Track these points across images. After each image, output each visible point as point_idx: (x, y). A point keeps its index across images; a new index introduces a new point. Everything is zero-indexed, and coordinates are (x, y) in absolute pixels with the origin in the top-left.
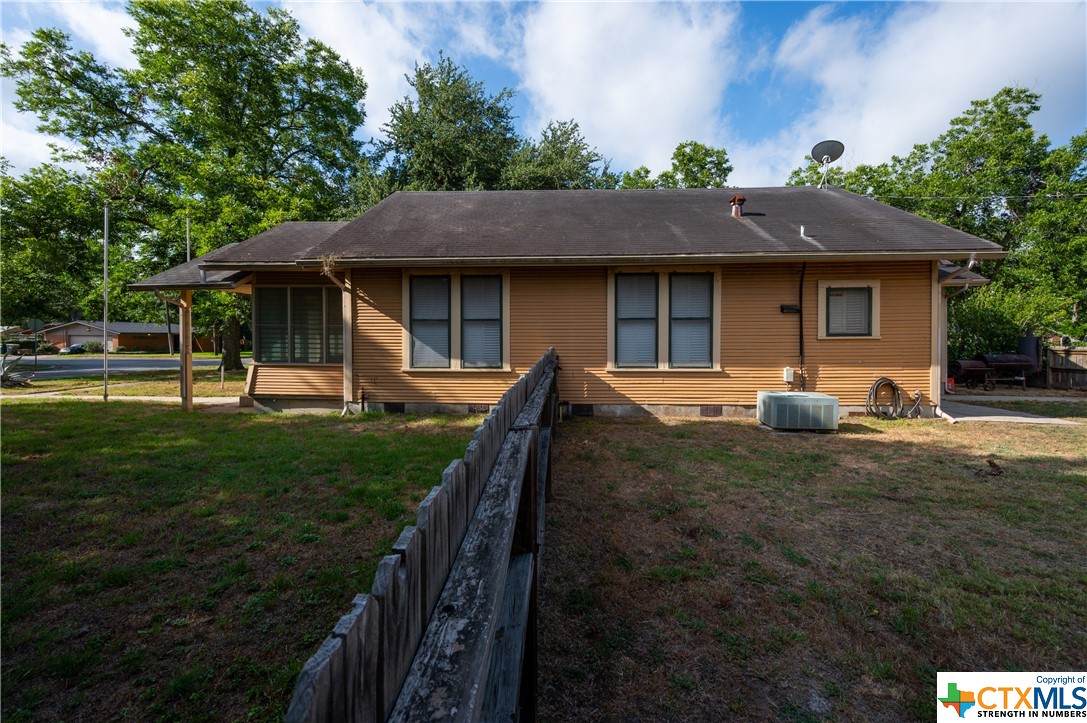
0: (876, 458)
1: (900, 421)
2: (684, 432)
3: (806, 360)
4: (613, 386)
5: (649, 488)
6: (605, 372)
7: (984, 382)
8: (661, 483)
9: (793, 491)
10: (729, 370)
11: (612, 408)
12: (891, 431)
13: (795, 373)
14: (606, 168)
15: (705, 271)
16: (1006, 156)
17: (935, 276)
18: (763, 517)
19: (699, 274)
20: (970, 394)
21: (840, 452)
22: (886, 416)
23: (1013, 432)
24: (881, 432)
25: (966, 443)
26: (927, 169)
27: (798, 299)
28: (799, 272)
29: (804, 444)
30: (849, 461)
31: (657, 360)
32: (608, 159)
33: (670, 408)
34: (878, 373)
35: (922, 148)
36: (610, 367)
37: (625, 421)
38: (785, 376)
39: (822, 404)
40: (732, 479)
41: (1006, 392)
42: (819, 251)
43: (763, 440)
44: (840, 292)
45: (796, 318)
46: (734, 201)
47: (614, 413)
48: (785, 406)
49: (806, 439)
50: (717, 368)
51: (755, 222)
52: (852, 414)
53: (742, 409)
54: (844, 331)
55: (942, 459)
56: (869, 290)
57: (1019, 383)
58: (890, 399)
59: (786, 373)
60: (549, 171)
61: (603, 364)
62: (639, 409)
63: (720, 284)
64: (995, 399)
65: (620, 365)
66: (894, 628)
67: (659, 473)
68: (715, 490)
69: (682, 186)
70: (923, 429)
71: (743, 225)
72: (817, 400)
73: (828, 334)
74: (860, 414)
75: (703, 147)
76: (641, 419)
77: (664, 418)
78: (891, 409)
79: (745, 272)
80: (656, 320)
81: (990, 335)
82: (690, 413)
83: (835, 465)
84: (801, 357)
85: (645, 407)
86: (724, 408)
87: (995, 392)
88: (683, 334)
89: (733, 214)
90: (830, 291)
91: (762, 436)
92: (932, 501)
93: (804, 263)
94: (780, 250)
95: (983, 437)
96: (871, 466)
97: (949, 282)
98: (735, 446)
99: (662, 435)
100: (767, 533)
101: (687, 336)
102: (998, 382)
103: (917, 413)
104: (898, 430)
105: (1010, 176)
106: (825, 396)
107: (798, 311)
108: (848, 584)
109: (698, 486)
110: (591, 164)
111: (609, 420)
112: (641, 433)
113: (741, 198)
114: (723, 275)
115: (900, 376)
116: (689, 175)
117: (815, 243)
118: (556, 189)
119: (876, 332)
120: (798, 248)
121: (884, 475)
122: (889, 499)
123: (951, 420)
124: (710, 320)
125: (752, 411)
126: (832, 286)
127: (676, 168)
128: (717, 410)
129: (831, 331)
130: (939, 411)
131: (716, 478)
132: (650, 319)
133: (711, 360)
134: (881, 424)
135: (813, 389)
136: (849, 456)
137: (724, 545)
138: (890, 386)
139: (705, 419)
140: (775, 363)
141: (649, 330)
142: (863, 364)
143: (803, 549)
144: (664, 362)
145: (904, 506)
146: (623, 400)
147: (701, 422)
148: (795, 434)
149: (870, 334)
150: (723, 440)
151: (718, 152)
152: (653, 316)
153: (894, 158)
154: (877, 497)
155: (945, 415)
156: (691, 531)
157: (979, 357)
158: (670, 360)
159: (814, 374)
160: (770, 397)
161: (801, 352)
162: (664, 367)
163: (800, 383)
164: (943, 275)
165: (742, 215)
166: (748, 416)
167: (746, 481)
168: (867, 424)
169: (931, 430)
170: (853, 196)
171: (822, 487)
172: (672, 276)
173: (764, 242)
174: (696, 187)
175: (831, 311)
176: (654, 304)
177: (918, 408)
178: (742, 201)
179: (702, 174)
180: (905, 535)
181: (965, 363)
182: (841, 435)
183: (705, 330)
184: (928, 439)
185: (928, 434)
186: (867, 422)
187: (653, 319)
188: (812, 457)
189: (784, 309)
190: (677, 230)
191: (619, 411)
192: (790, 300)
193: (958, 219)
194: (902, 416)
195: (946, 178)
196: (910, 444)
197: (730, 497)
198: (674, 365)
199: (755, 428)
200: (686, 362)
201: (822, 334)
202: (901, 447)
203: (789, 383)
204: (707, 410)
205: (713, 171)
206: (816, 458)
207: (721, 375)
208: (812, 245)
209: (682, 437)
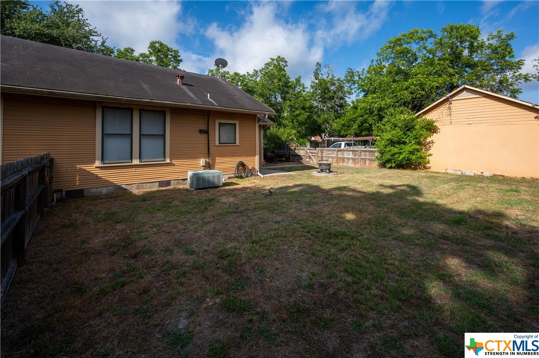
0: (235, 196)
1: (246, 179)
2: (146, 198)
3: (211, 155)
4: (100, 176)
5: (113, 236)
6: (94, 167)
7: (274, 161)
8: (123, 230)
9: (196, 218)
10: (174, 162)
11: (99, 190)
12: (242, 183)
13: (206, 161)
14: (104, 42)
15: (161, 110)
16: (280, 80)
17: (257, 120)
18: (178, 235)
19: (158, 112)
20: (270, 165)
21: (221, 196)
22: (241, 177)
23: (279, 178)
24: (239, 184)
25: (265, 184)
26: (258, 79)
27: (207, 127)
28: (207, 114)
29: (208, 194)
30: (224, 199)
31: (131, 158)
32: (105, 37)
33: (139, 186)
34: (238, 160)
35: (256, 71)
36: (98, 163)
37: (109, 196)
38: (201, 163)
39: (216, 175)
40: (167, 219)
41: (280, 164)
42: (215, 106)
43: (189, 195)
44: (224, 125)
45: (206, 136)
46: (178, 76)
47: (100, 192)
48: (200, 177)
49: (209, 192)
50: (168, 161)
51: (188, 89)
52: (229, 178)
53: (181, 181)
54: (226, 142)
55: (256, 192)
56: (235, 125)
57: (283, 160)
58: (243, 170)
59: (202, 162)
60: (55, 32)
61: (94, 162)
62: (119, 188)
63: (169, 117)
64: (276, 167)
65: (105, 162)
66: (225, 271)
67: (123, 225)
68: (155, 227)
69: (155, 64)
70: (253, 181)
71: (182, 89)
72: (214, 173)
73: (220, 143)
74: (232, 178)
75: (166, 46)
76: (120, 194)
77: (136, 191)
78: (243, 174)
79: (181, 112)
80: (131, 135)
81: (276, 143)
82: (153, 186)
83: (218, 202)
84: (208, 154)
85: (124, 186)
86: (172, 181)
87: (277, 164)
88: (148, 144)
89: (178, 83)
90: (220, 124)
91: (189, 194)
92: (249, 210)
93: (209, 111)
94: (198, 104)
95: (270, 182)
96: (231, 200)
97: (261, 123)
98: (174, 201)
99: (133, 201)
100: (178, 243)
101: (150, 145)
102: (279, 161)
103: (252, 175)
104: (245, 182)
105: (281, 87)
106: (217, 171)
107: (206, 132)
108: (209, 257)
109: (147, 227)
110: (91, 37)
111: (97, 197)
112: (118, 202)
113: (182, 76)
114: (171, 113)
115: (245, 160)
116: (158, 58)
117: (214, 102)
118: (62, 46)
119: (238, 143)
120: (206, 104)
121: (235, 203)
122: (234, 212)
123: (262, 176)
124: (164, 136)
125: (186, 181)
126: (221, 122)
127: (151, 53)
128: (168, 183)
129: (221, 142)
130: (259, 173)
131: (158, 220)
132: (127, 134)
133: (165, 157)
134: (239, 181)
135: (213, 168)
136: (224, 197)
137: (153, 257)
138: (242, 165)
139: (161, 189)
140: (196, 157)
141: (127, 142)
142: (234, 156)
143: (194, 247)
144: (136, 159)
145: (239, 214)
146: (108, 183)
147: (158, 190)
148: (204, 190)
149: (235, 143)
150: (168, 199)
151: (175, 51)
152: (129, 133)
153: (248, 73)
154: (231, 212)
155: (260, 175)
156: (135, 255)
157: (273, 152)
158: (140, 158)
159: (214, 161)
160: (194, 174)
161: (209, 152)
162: (136, 162)
163: (208, 166)
164: (259, 120)
165: (182, 84)
166: (184, 184)
167: (175, 218)
168: (234, 182)
169: (256, 181)
170: (231, 84)
171: (209, 213)
172: (142, 111)
173: (191, 99)
174: (163, 66)
175: (221, 133)
176: (130, 126)
177: (252, 173)
178: (182, 78)
179: (166, 60)
180: (236, 227)
181: (269, 154)
182: (223, 188)
183: (162, 141)
184: (254, 185)
185: (254, 183)
186: (234, 180)
187: (129, 134)
188: (209, 200)
189: (201, 131)
190: (145, 86)
191: (104, 191)
192: (204, 127)
193: (267, 100)
194: (247, 176)
195: (264, 84)
196: (248, 188)
197: (164, 229)
198: (143, 161)
199: (187, 190)
200: (150, 158)
201: (217, 143)
202: (244, 189)
203: (203, 166)
204: (161, 184)
205: (172, 59)
206: (211, 200)
207: (170, 164)
208: (212, 103)
209: (145, 200)
